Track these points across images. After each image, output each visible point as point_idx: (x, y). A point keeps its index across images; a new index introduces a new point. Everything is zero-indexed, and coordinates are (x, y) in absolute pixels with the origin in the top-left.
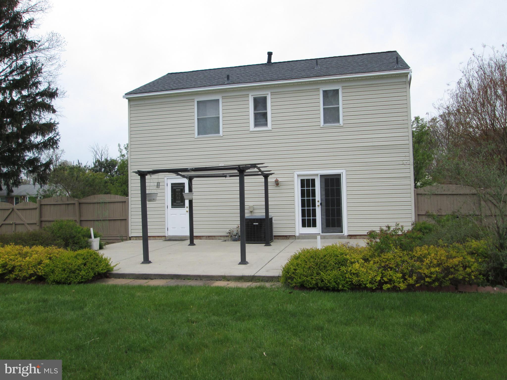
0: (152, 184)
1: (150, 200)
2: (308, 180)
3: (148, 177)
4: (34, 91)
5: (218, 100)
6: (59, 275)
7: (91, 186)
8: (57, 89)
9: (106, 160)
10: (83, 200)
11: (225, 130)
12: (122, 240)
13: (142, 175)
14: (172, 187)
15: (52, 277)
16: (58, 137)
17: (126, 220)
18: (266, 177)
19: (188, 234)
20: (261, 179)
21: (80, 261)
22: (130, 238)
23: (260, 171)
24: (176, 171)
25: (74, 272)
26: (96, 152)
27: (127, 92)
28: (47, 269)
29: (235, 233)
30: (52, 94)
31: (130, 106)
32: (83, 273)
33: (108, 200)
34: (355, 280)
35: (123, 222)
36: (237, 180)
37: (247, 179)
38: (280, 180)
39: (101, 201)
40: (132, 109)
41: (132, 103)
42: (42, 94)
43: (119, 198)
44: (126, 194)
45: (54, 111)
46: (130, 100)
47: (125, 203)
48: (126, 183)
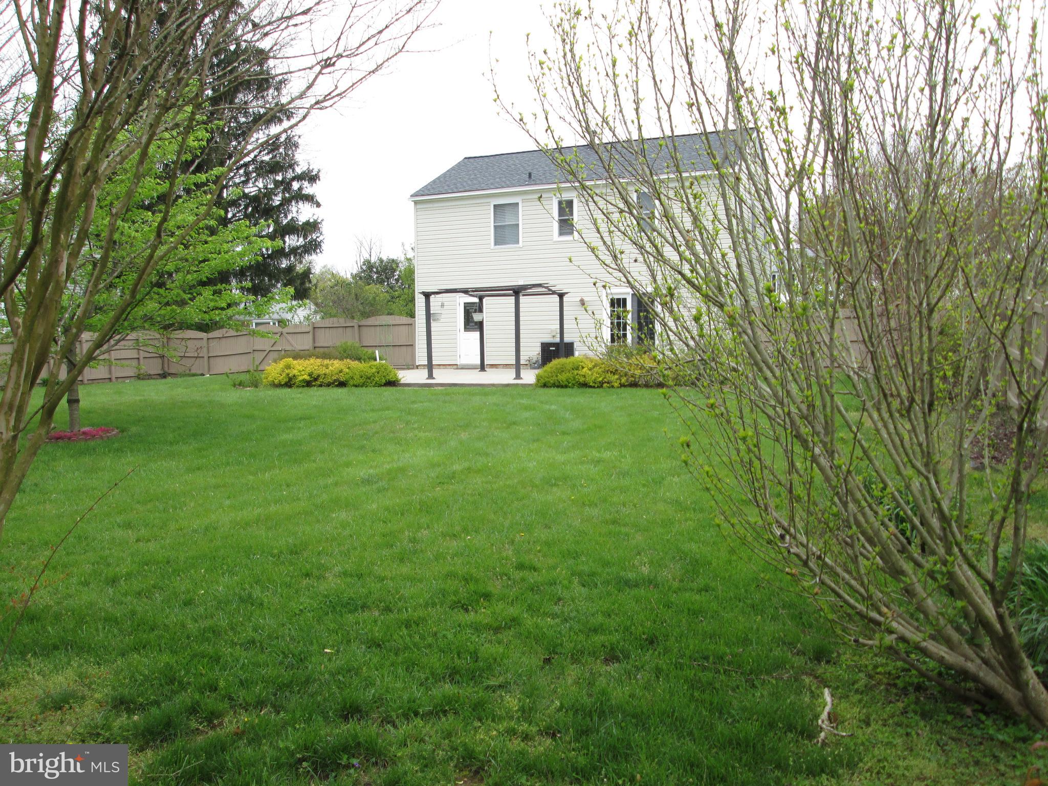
0: (436, 304)
1: (434, 320)
2: (619, 300)
3: (432, 298)
4: (290, 174)
5: (517, 204)
6: (358, 381)
7: (372, 305)
8: (319, 171)
9: (381, 261)
10: (364, 322)
11: (526, 239)
12: (409, 369)
13: (427, 295)
14: (465, 307)
15: (351, 383)
16: (321, 238)
17: (412, 345)
18: (561, 296)
19: (478, 362)
20: (556, 298)
21: (374, 370)
22: (417, 367)
23: (550, 290)
24: (465, 291)
25: (369, 378)
26: (361, 244)
27: (413, 192)
28: (347, 376)
29: (534, 361)
30: (313, 178)
31: (416, 210)
32: (377, 379)
33: (391, 323)
34: (582, 380)
35: (409, 348)
36: (512, 299)
37: (522, 299)
38: (586, 299)
39: (384, 323)
40: (419, 213)
41: (419, 206)
42: (299, 178)
43: (405, 320)
44: (412, 315)
45: (318, 205)
46: (416, 203)
47: (411, 325)
48: (413, 300)
